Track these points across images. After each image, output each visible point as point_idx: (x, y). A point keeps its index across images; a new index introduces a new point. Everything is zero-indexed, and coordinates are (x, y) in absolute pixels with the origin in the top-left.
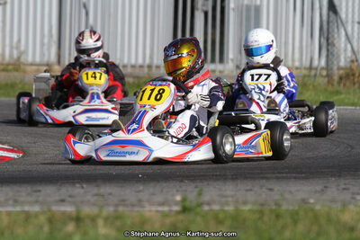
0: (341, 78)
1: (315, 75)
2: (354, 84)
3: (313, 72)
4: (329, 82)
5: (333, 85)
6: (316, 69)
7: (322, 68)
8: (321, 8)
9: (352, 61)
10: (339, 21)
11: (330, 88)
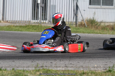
0: (79, 25)
1: (72, 24)
2: (82, 26)
3: (72, 23)
4: (76, 26)
5: (77, 27)
6: (73, 22)
7: (74, 22)
8: (74, 6)
9: (82, 20)
10: (78, 9)
11: (76, 28)
